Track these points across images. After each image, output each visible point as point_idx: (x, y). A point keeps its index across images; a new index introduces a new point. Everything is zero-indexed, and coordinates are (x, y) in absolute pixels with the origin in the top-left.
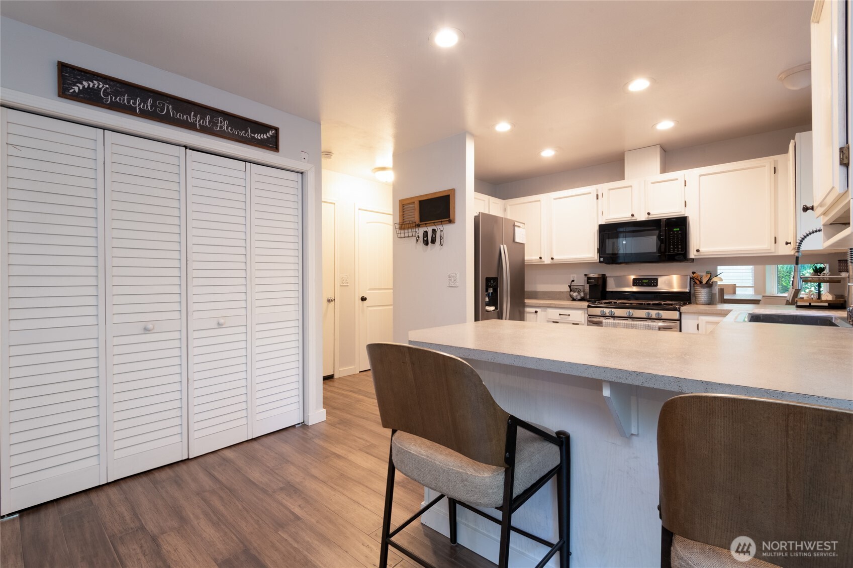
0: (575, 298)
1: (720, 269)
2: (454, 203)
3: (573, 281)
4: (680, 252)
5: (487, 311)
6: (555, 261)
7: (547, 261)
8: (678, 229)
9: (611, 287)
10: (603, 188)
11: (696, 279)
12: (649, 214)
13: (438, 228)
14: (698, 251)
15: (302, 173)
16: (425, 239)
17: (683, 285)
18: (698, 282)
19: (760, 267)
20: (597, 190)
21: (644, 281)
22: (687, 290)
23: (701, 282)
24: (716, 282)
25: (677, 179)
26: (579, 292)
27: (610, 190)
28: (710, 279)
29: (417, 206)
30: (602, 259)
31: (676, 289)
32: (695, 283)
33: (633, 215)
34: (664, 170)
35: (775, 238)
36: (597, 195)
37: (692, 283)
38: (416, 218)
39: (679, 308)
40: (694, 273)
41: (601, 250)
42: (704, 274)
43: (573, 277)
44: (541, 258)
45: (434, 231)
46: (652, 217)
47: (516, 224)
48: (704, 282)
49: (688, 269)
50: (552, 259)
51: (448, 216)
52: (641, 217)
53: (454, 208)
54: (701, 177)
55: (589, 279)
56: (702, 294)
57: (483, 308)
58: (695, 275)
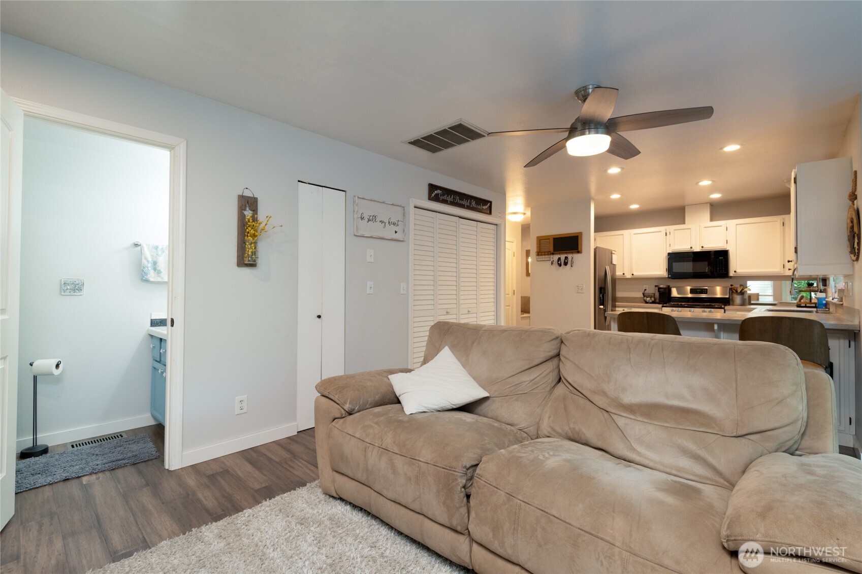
0: (648, 301)
1: (749, 283)
2: (582, 241)
3: (645, 290)
4: (723, 272)
5: (600, 308)
6: (634, 277)
7: (628, 276)
8: (722, 258)
9: (675, 293)
10: (671, 228)
11: (734, 290)
12: (702, 247)
13: (570, 256)
14: (735, 272)
15: (496, 225)
16: (559, 262)
17: (723, 292)
18: (734, 291)
19: (778, 282)
20: (666, 230)
21: (698, 290)
22: (727, 297)
23: (737, 291)
24: (746, 291)
25: (721, 226)
26: (651, 297)
27: (675, 230)
28: (743, 289)
29: (552, 241)
30: (670, 276)
31: (719, 295)
32: (733, 292)
33: (691, 248)
34: (711, 220)
35: (784, 265)
36: (666, 233)
37: (731, 292)
38: (551, 249)
39: (724, 307)
40: (732, 285)
41: (670, 269)
42: (738, 286)
43: (646, 287)
44: (624, 274)
45: (566, 258)
46: (704, 250)
47: (613, 252)
48: (739, 291)
49: (727, 283)
50: (633, 275)
51: (577, 248)
52: (697, 249)
53: (582, 244)
54: (737, 226)
55: (659, 288)
56: (738, 299)
57: (598, 307)
58: (733, 287)
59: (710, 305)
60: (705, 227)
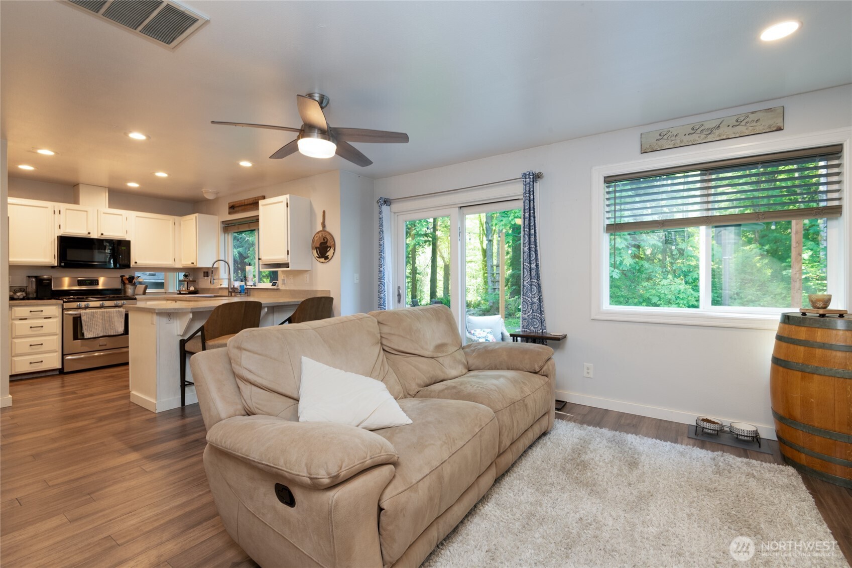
59: (113, 297)
60: (104, 213)
